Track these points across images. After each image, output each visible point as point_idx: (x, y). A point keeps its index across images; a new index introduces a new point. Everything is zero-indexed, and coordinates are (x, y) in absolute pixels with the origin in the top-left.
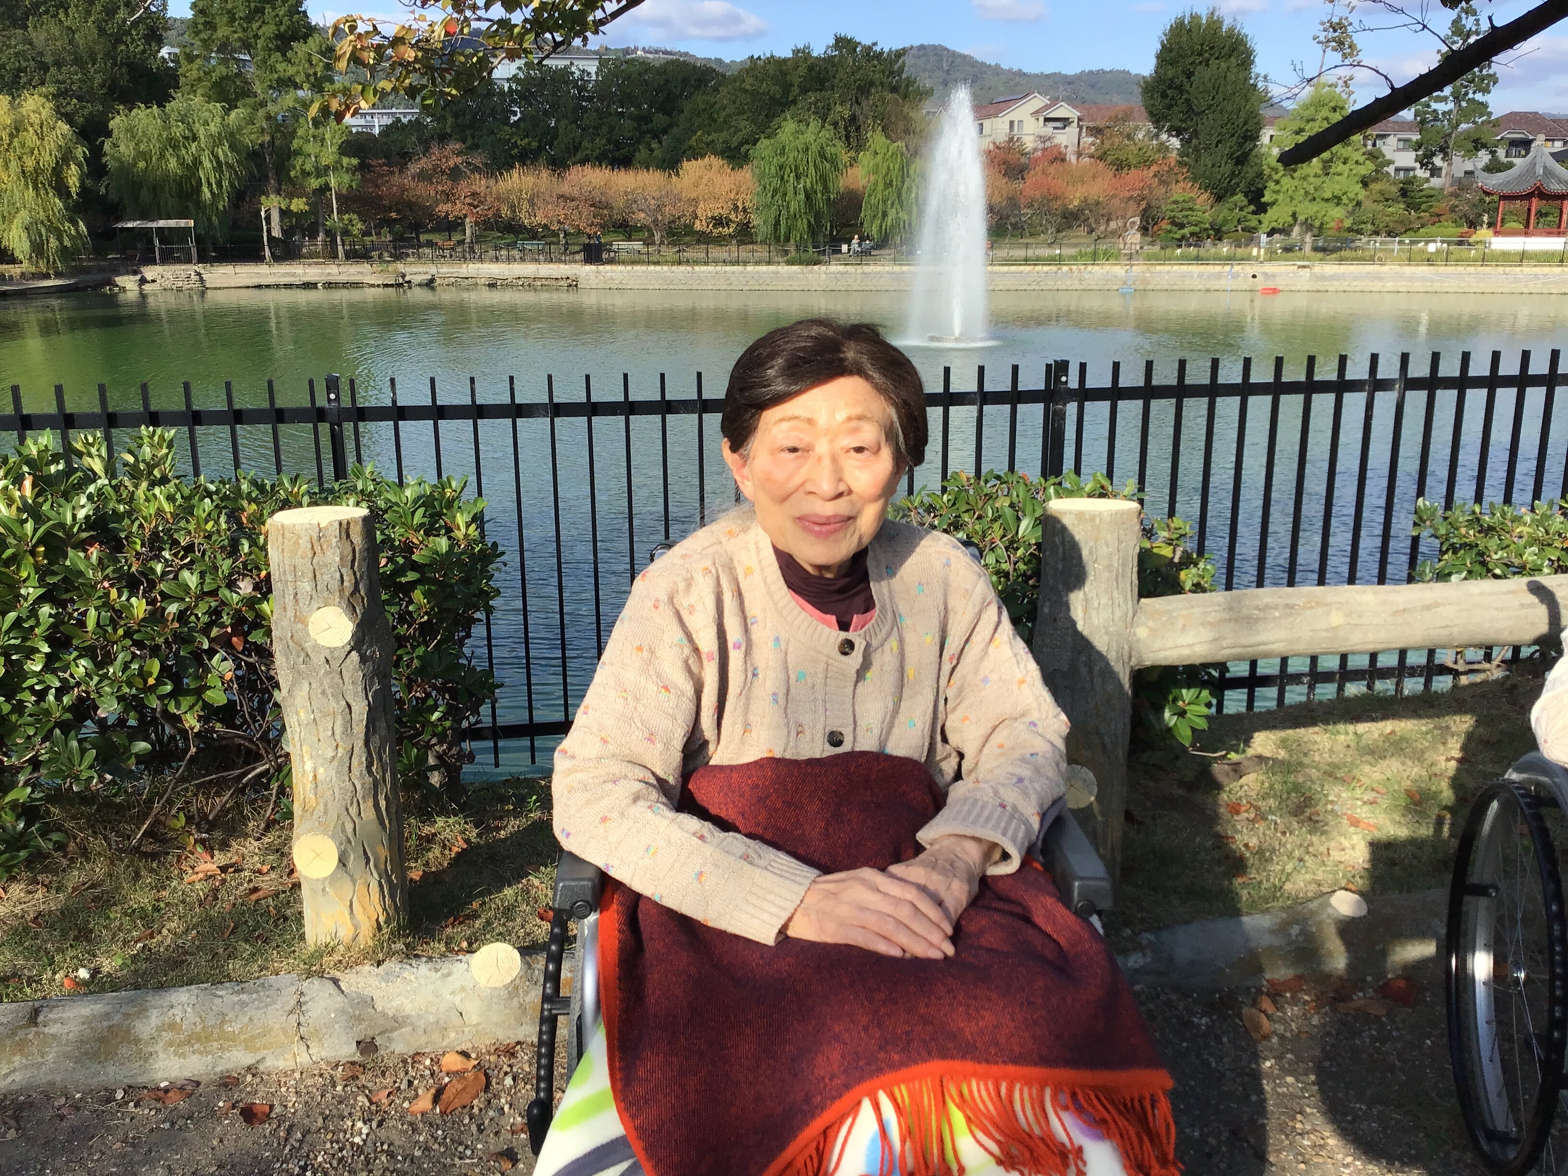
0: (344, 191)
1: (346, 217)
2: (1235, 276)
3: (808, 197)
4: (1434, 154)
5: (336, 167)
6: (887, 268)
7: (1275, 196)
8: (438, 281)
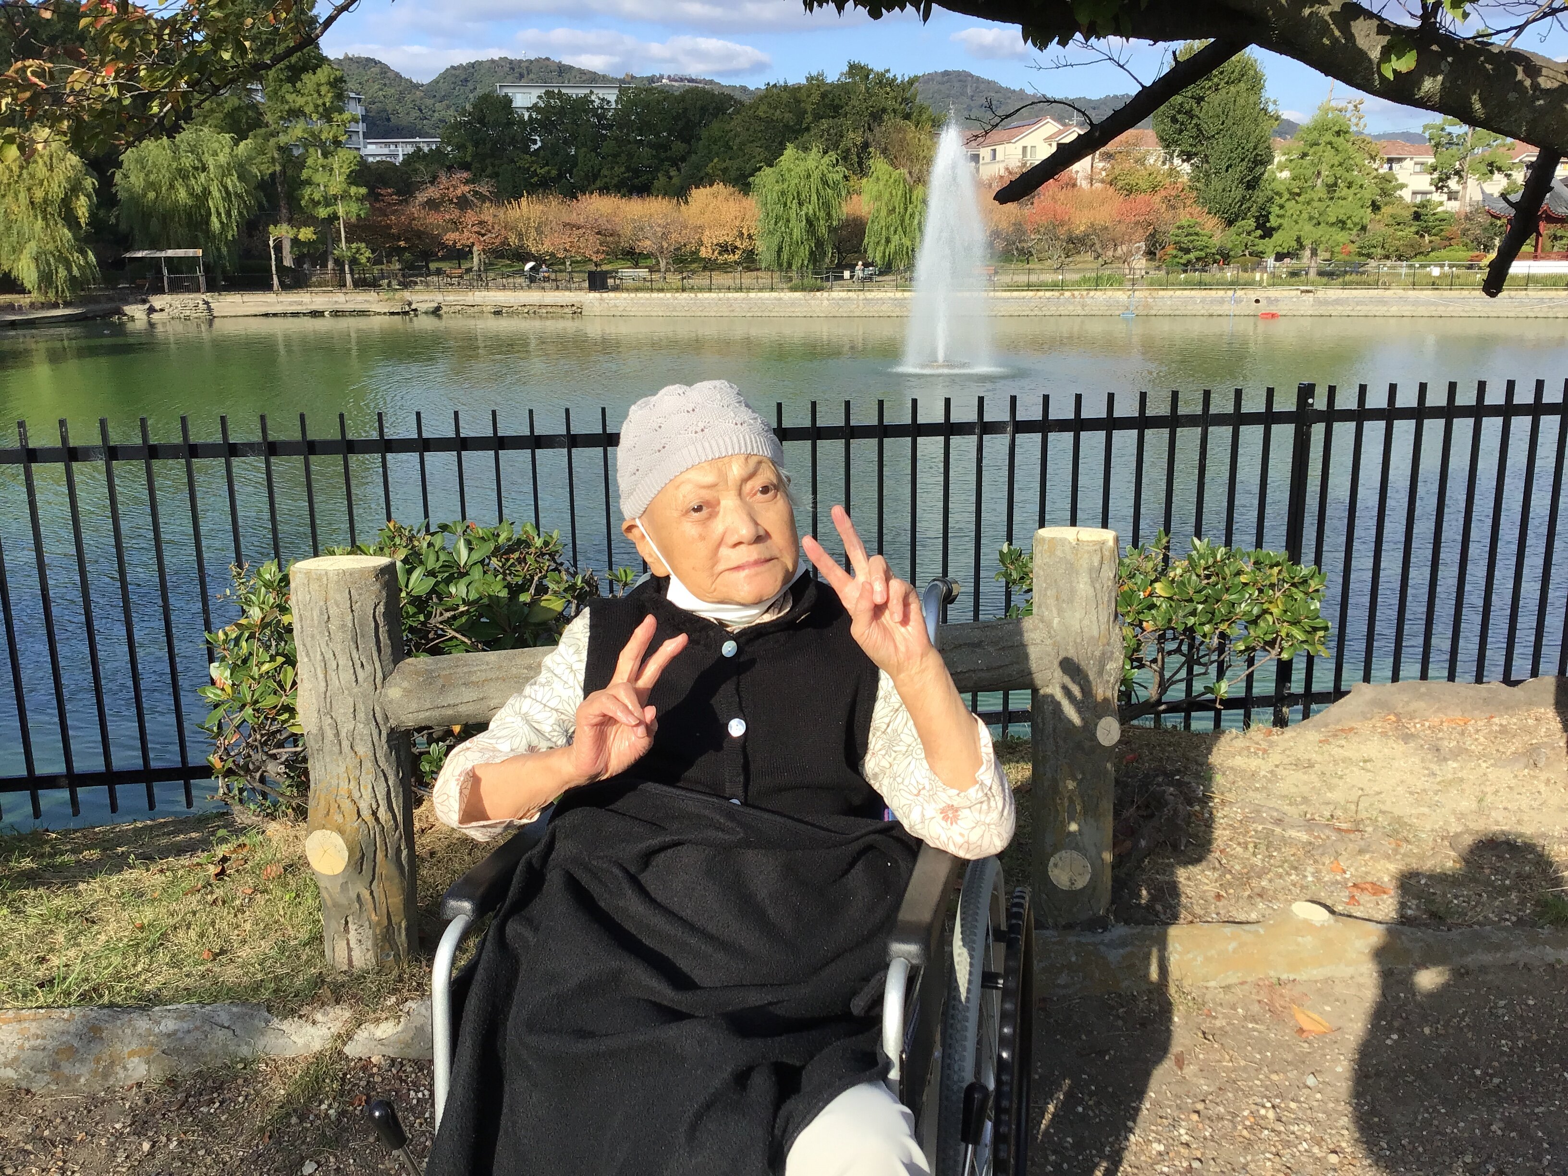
0: (353, 220)
1: (354, 245)
2: (1238, 301)
3: (809, 222)
4: (1448, 178)
5: (345, 196)
6: (890, 295)
7: (1280, 221)
8: (445, 309)
